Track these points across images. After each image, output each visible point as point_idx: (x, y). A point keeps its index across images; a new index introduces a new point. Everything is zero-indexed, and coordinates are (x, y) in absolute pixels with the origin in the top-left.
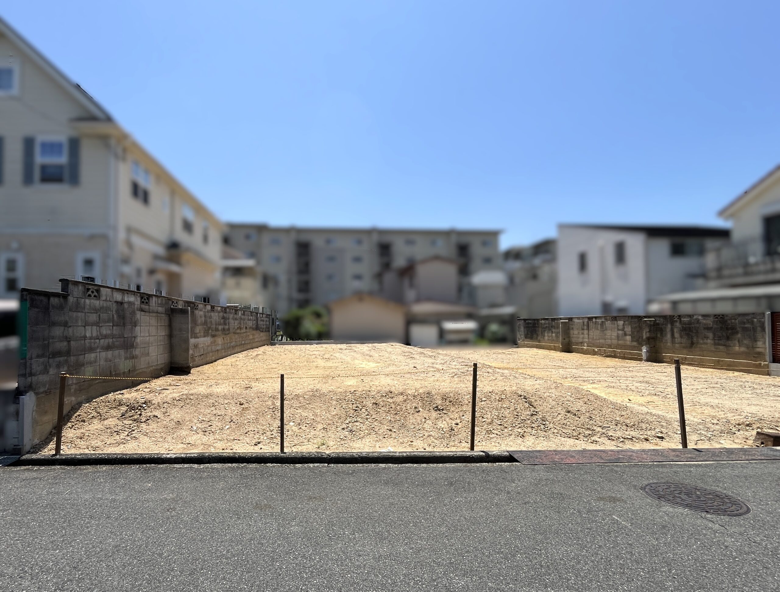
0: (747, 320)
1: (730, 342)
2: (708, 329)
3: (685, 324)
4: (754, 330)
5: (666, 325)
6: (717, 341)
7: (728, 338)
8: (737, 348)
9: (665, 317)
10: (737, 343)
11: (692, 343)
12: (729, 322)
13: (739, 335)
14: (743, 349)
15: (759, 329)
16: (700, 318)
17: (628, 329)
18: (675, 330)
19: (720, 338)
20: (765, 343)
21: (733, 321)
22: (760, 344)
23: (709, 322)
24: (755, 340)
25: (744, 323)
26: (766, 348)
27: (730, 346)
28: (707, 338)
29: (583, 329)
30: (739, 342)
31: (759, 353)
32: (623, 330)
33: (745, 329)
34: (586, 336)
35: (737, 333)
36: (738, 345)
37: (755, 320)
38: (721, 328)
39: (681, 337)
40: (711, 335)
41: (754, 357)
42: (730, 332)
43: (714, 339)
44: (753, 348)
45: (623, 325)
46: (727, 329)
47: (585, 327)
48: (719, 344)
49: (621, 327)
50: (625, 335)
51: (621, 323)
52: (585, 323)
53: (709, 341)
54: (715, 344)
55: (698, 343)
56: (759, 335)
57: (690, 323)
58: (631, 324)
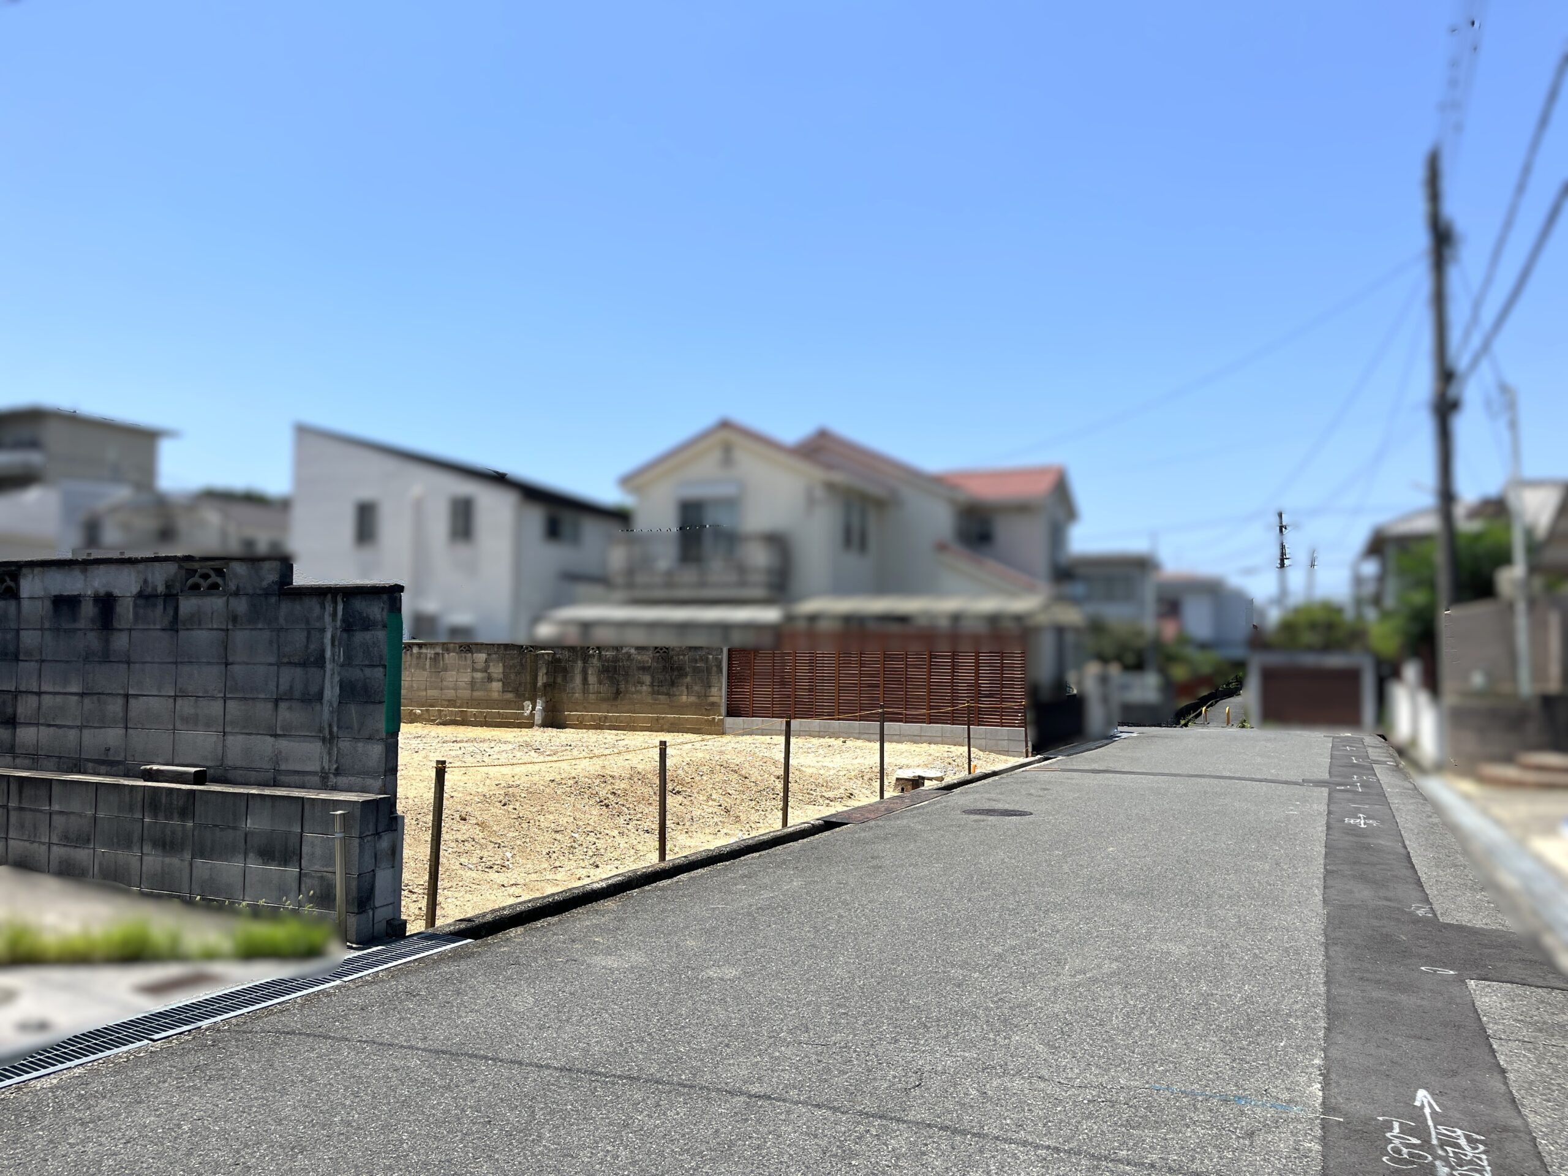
0: (701, 657)
1: (675, 689)
2: (644, 669)
3: (607, 661)
4: (709, 670)
5: (574, 662)
6: (656, 688)
7: (673, 684)
8: (684, 698)
9: (572, 649)
10: (685, 690)
11: (618, 693)
12: (676, 658)
13: (688, 679)
14: (692, 699)
15: (714, 669)
16: (633, 651)
17: (497, 670)
18: (590, 671)
19: (661, 684)
20: (720, 689)
21: (681, 657)
22: (714, 690)
23: (647, 658)
24: (709, 686)
25: (696, 661)
26: (721, 696)
27: (676, 695)
28: (642, 683)
30: (687, 688)
31: (713, 704)
32: (485, 670)
33: (696, 670)
35: (686, 675)
36: (685, 693)
37: (711, 657)
38: (665, 668)
39: (600, 682)
40: (647, 679)
41: (706, 709)
42: (676, 673)
43: (652, 685)
44: (706, 696)
45: (486, 661)
46: (672, 669)
48: (659, 693)
49: (480, 665)
50: (490, 679)
51: (481, 657)
53: (644, 688)
54: (653, 693)
55: (627, 692)
56: (714, 679)
57: (616, 660)
58: (502, 659)
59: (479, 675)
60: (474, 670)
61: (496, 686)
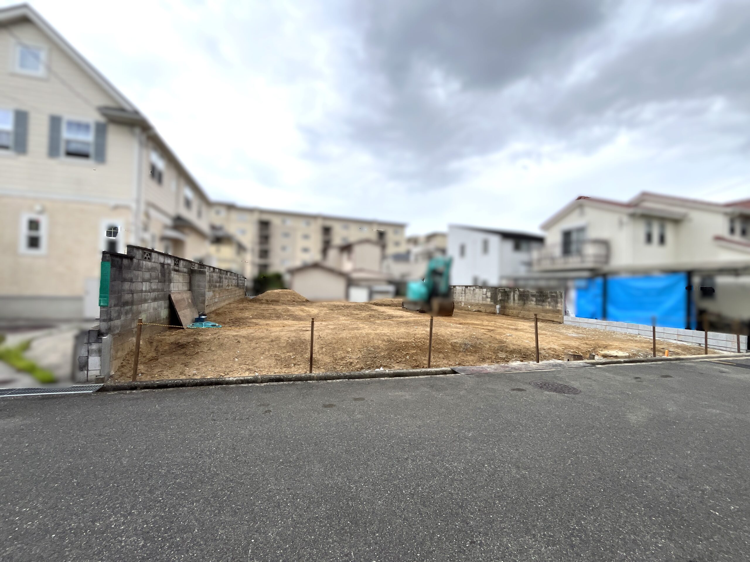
0: (554, 292)
1: (544, 303)
2: (533, 296)
3: (521, 292)
4: (557, 297)
5: (510, 292)
7: (543, 301)
8: (547, 307)
9: (510, 288)
11: (524, 304)
12: (544, 291)
13: (549, 300)
14: (551, 308)
15: (559, 296)
16: (530, 289)
17: (489, 294)
18: (516, 296)
19: (539, 301)
21: (546, 291)
22: (559, 305)
23: (534, 292)
24: (557, 302)
25: (552, 293)
26: (562, 308)
27: (545, 305)
28: (532, 301)
29: (462, 293)
30: (549, 303)
31: (559, 310)
32: (486, 294)
33: (552, 297)
34: (464, 298)
35: (548, 298)
36: (548, 305)
37: (558, 291)
38: (540, 295)
39: (519, 300)
40: (534, 299)
41: (556, 312)
43: (536, 301)
44: (556, 307)
45: (486, 292)
46: (543, 296)
47: (463, 292)
48: (538, 305)
49: (485, 293)
50: (487, 297)
51: (485, 290)
52: (464, 290)
53: (533, 303)
54: (536, 304)
55: (527, 304)
56: (559, 300)
57: (524, 292)
58: (490, 291)
59: (484, 296)
60: (483, 294)
61: (489, 300)
